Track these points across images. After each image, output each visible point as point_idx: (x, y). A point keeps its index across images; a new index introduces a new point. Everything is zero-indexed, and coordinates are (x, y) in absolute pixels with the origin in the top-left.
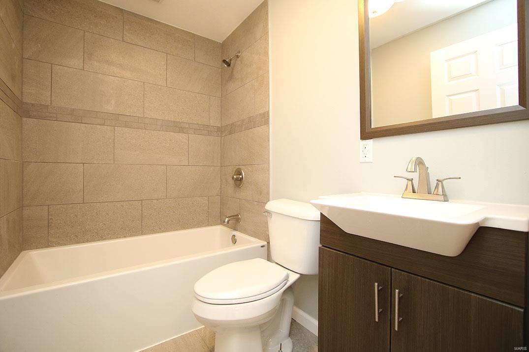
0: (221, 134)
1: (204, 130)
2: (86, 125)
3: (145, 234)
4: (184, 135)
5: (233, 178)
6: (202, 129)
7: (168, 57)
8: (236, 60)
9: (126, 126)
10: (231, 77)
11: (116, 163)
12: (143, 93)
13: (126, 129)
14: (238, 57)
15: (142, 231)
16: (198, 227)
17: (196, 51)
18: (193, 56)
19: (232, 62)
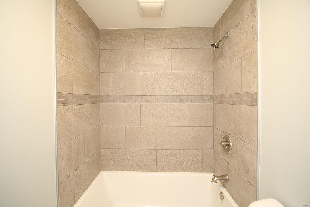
0: (213, 101)
1: (199, 99)
2: (127, 104)
3: (159, 171)
4: (183, 105)
5: (221, 144)
6: (197, 98)
7: (172, 51)
8: (225, 41)
9: (147, 102)
10: (221, 55)
11: (142, 125)
12: (156, 79)
13: (147, 104)
14: (226, 37)
15: (157, 169)
16: (194, 172)
17: (192, 40)
18: (190, 45)
19: (220, 44)
